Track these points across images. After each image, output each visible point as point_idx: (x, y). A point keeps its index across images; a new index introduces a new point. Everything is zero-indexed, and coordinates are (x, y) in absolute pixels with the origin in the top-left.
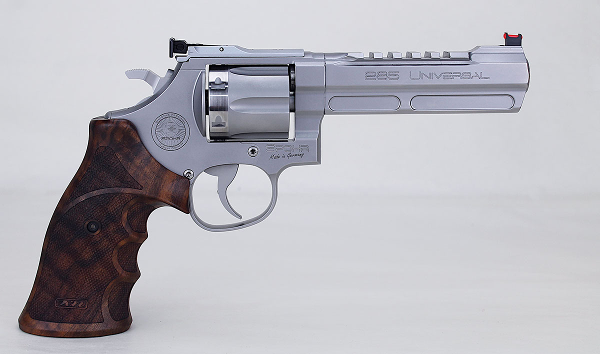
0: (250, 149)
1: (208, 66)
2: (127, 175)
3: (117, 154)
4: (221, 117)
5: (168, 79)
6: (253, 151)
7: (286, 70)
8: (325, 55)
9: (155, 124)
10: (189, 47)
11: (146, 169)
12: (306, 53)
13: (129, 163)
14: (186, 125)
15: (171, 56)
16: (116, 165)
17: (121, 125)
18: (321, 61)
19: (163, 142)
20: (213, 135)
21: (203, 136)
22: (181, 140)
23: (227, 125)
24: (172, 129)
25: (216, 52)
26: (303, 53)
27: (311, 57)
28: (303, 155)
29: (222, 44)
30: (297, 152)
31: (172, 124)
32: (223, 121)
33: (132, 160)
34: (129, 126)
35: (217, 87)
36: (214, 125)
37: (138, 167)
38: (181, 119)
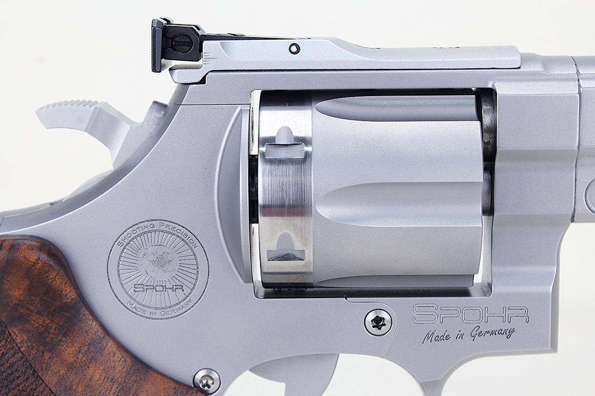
0: (371, 316)
1: (256, 96)
2: (40, 389)
3: (14, 331)
4: (293, 235)
5: (152, 129)
6: (378, 322)
7: (470, 105)
8: (576, 62)
9: (117, 249)
10: (205, 43)
11: (91, 370)
12: (526, 59)
13: (47, 356)
14: (199, 251)
15: (156, 67)
16: (13, 359)
17: (20, 255)
18: (568, 79)
19: (139, 296)
20: (270, 280)
21: (245, 282)
22: (187, 291)
23: (309, 256)
24: (161, 262)
25: (279, 56)
26: (518, 58)
27: (537, 68)
28: (512, 331)
29: (295, 33)
30: (496, 324)
31: (160, 251)
32: (298, 246)
33: (54, 349)
34: (44, 257)
35: (283, 154)
36: (273, 255)
37: (71, 367)
38: (188, 238)
